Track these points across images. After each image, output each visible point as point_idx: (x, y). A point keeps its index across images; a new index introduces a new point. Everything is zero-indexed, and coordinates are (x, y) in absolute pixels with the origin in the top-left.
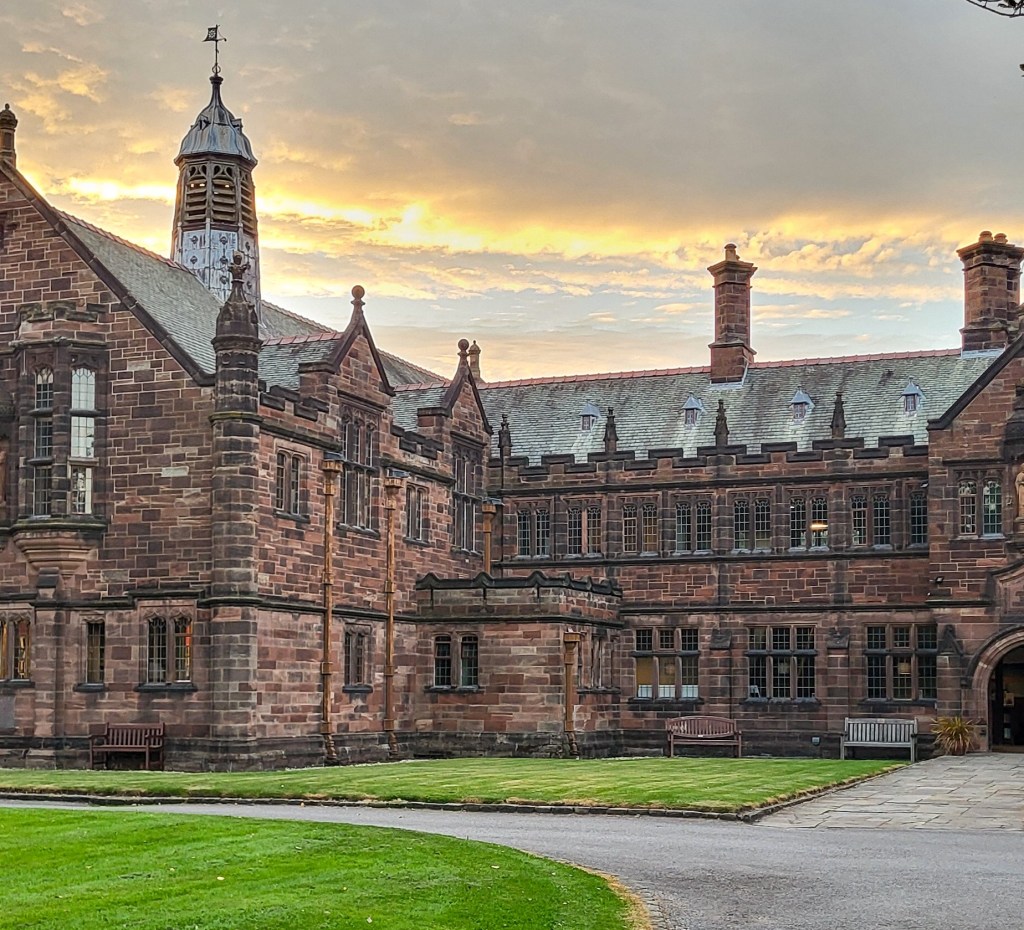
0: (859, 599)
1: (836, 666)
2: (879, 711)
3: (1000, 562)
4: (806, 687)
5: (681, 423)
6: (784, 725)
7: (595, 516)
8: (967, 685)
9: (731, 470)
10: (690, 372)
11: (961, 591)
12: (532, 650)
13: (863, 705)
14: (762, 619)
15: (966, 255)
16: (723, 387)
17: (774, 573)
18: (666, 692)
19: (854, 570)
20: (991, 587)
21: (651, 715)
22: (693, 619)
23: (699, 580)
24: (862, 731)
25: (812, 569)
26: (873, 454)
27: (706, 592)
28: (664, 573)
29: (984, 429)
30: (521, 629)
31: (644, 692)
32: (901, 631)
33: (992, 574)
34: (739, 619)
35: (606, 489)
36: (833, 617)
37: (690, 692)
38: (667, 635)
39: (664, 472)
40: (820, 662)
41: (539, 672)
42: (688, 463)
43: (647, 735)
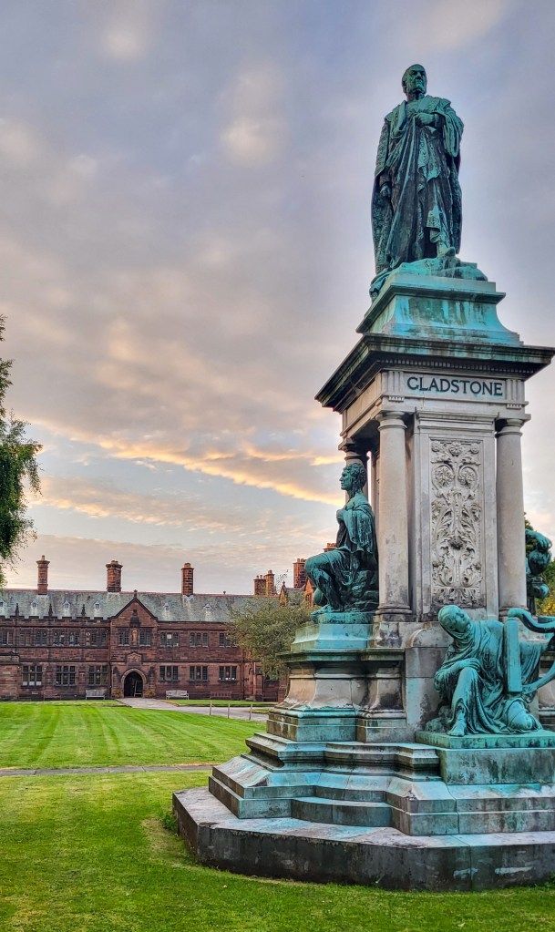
0: (88, 659)
1: (82, 677)
2: (92, 688)
3: (129, 652)
4: (72, 682)
5: (32, 607)
6: (66, 692)
7: (12, 634)
8: (120, 681)
9: (53, 623)
10: (29, 591)
11: (119, 659)
12: (9, 673)
13: (88, 687)
14: (60, 664)
15: (108, 566)
16: (41, 596)
17: (64, 651)
18: (32, 683)
19: (86, 651)
20: (126, 658)
21: (28, 690)
22: (41, 663)
23: (43, 653)
24: (90, 693)
25: (75, 650)
26: (92, 621)
27: (45, 656)
28: (33, 650)
29: (125, 619)
30: (6, 667)
31: (25, 684)
32: (98, 667)
33: (126, 655)
34: (54, 664)
35: (16, 626)
36: (81, 664)
37: (39, 683)
38: (33, 668)
39: (33, 622)
40: (77, 675)
41: (11, 679)
42: (41, 620)
43: (26, 696)
